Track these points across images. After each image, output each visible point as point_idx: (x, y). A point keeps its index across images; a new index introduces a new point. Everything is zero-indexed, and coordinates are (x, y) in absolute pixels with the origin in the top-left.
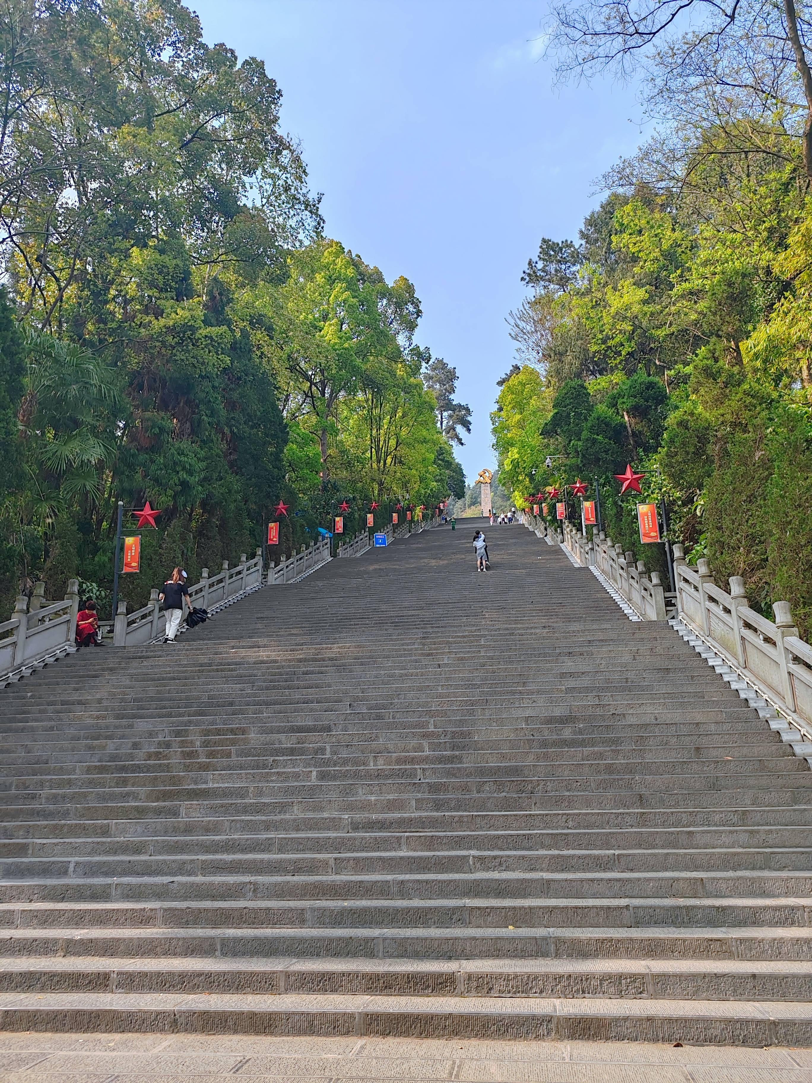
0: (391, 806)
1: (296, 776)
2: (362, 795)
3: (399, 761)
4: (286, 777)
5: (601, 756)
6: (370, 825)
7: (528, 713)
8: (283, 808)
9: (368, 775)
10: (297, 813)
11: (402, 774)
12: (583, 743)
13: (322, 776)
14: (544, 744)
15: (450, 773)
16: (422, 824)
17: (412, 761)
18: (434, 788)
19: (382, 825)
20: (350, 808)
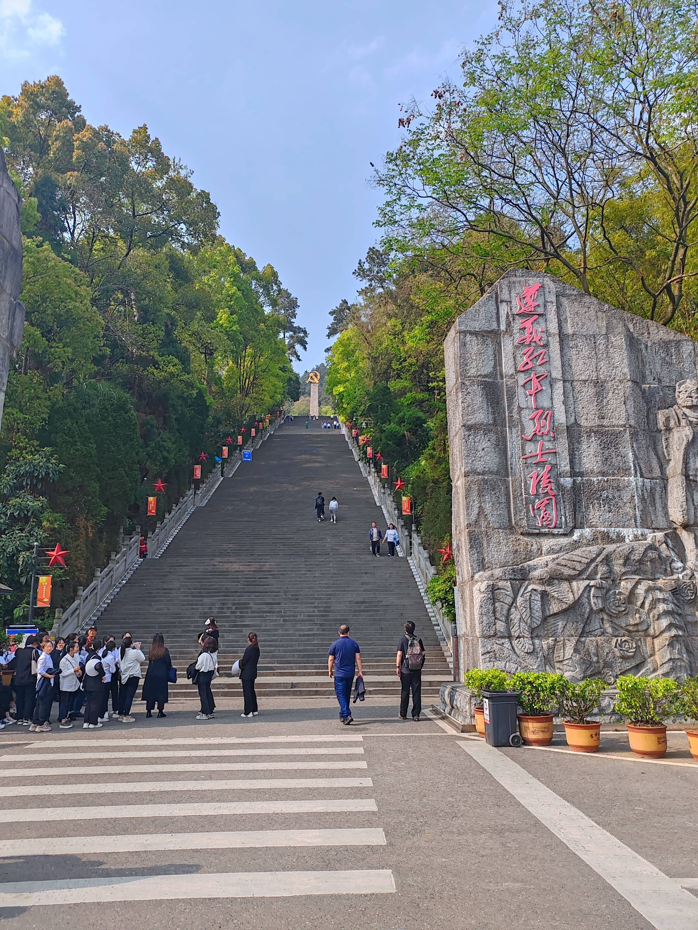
0: (309, 630)
1: (276, 620)
2: (299, 627)
3: (308, 616)
4: (272, 621)
5: (372, 615)
6: (305, 635)
7: (350, 599)
8: (276, 630)
9: (300, 621)
10: (280, 632)
11: (310, 620)
12: (367, 611)
13: (284, 621)
14: (355, 611)
15: (325, 620)
16: (320, 635)
17: (312, 616)
18: (321, 625)
19: (308, 635)
20: (297, 630)
